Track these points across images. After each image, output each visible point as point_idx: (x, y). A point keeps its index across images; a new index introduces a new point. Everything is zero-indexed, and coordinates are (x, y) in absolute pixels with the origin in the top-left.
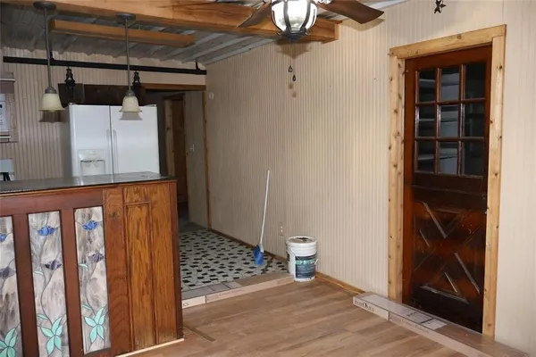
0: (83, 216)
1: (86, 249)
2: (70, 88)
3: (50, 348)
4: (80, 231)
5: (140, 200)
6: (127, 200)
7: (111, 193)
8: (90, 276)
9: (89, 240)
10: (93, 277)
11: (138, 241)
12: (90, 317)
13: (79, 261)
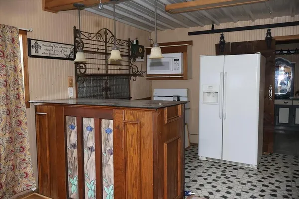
0: (105, 124)
1: (106, 145)
2: (222, 46)
3: (90, 195)
4: (103, 133)
5: (133, 120)
6: (126, 120)
7: (116, 113)
8: (107, 162)
9: (108, 140)
10: (108, 163)
11: (132, 149)
12: (107, 187)
13: (103, 151)
